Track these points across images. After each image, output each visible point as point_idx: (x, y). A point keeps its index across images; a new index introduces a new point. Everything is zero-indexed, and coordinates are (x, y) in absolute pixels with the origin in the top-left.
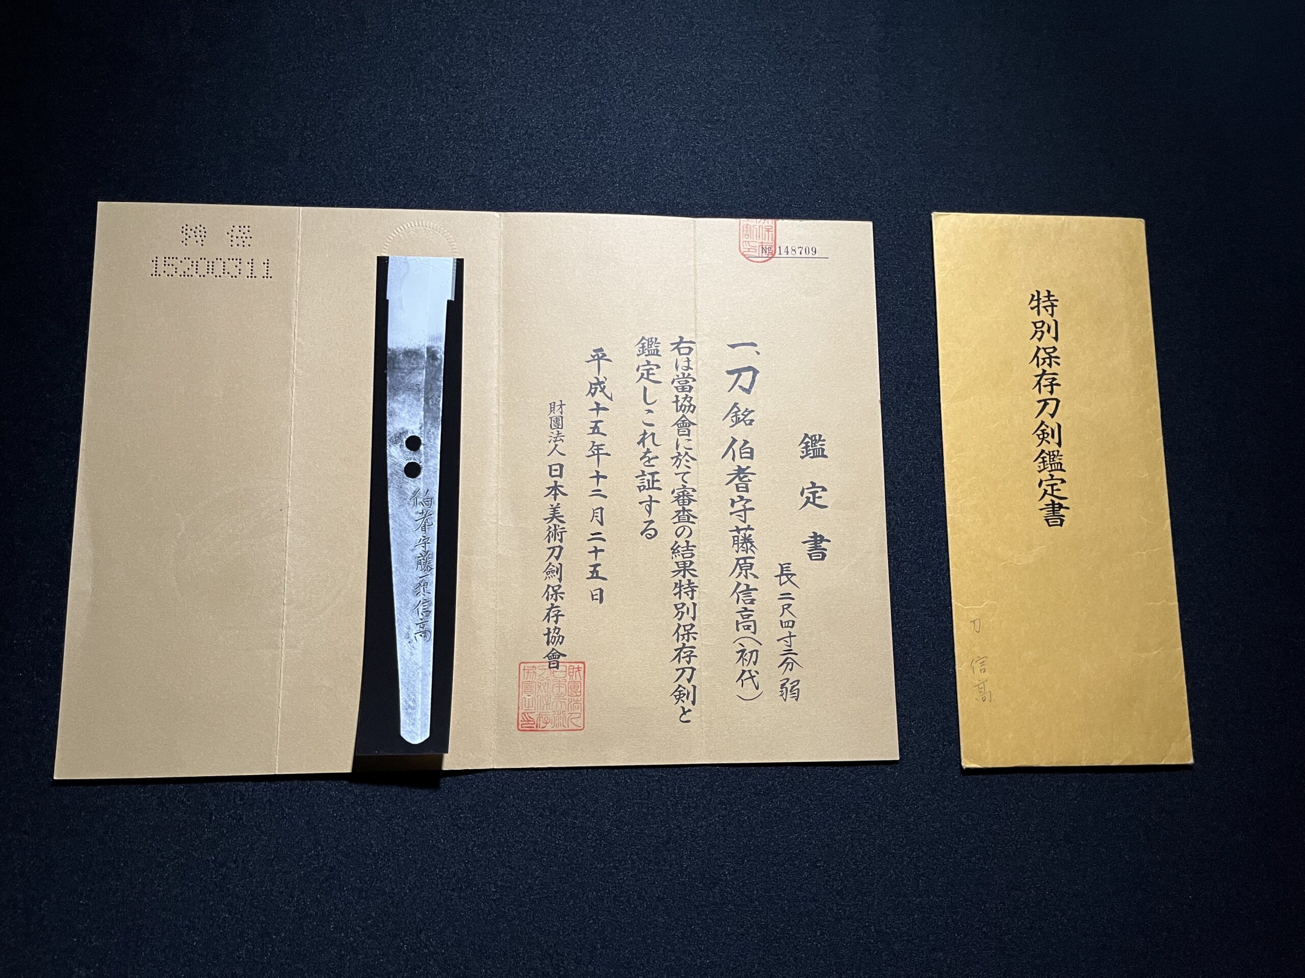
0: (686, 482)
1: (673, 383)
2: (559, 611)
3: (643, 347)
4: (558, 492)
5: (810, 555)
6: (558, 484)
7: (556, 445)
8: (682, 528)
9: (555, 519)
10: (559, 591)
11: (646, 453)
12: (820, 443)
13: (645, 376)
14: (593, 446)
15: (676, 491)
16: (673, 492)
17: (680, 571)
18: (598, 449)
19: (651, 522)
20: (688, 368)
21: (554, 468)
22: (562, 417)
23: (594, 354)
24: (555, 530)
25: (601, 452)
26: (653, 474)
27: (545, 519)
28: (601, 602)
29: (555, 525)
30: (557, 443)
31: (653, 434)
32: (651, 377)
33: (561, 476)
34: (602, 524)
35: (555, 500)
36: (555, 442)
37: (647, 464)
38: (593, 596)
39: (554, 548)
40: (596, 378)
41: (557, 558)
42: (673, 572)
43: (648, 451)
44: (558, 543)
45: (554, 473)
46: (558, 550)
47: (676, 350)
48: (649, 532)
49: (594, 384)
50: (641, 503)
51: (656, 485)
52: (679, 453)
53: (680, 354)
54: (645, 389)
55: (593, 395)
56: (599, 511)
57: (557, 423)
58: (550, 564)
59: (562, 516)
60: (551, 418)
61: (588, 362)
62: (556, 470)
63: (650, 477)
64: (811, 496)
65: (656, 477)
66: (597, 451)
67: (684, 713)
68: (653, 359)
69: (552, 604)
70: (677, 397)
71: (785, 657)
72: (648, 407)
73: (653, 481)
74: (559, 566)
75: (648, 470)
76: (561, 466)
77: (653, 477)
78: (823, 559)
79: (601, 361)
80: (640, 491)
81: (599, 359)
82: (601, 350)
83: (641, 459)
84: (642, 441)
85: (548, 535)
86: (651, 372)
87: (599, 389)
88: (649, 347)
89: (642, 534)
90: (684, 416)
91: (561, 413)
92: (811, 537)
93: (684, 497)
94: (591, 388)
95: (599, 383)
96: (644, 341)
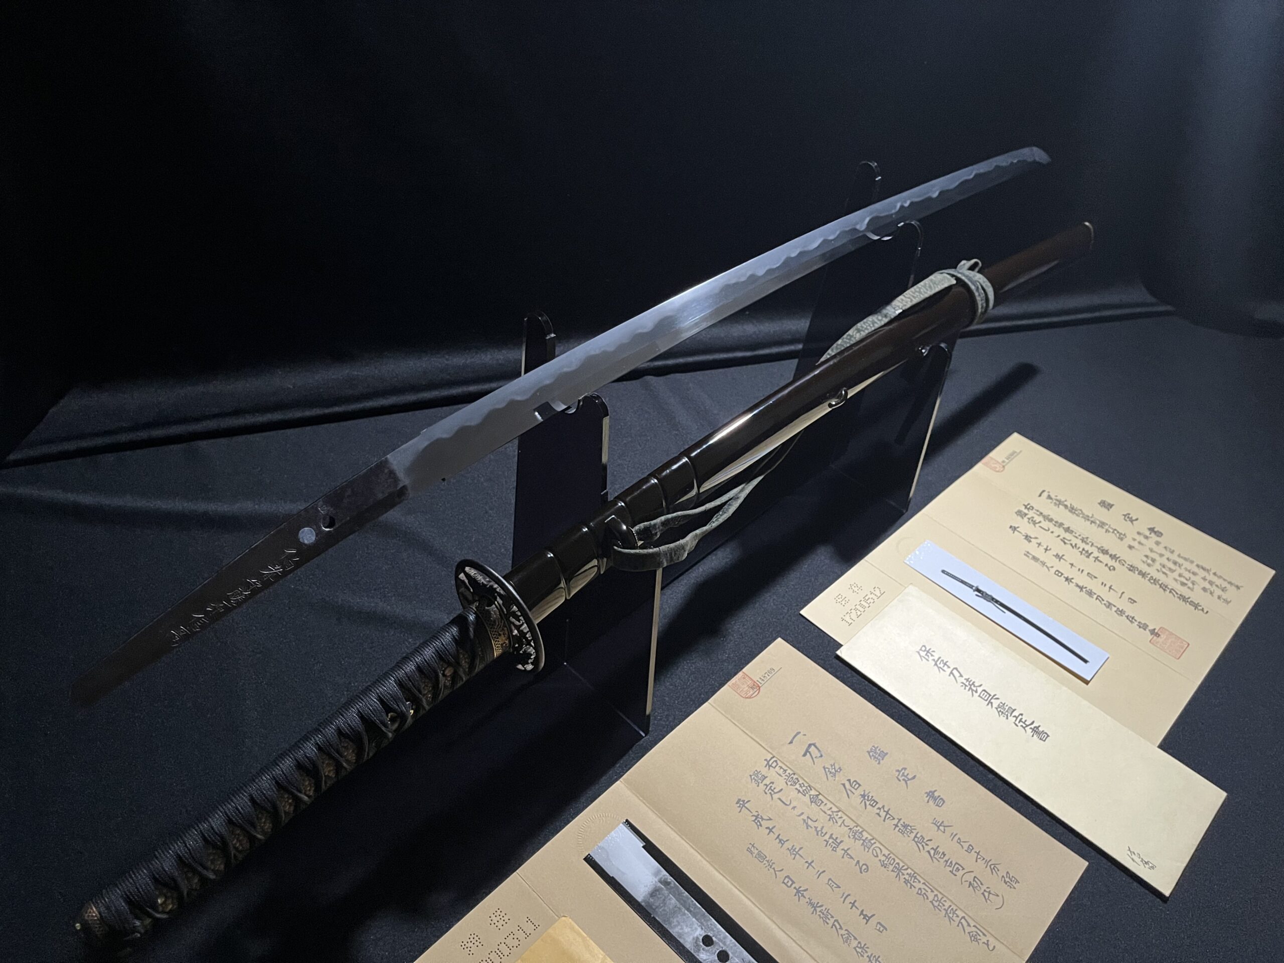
0: (849, 826)
1: (787, 784)
2: (875, 956)
3: (755, 780)
4: (802, 892)
5: (937, 805)
6: (797, 888)
7: (774, 869)
8: (874, 851)
9: (817, 908)
10: (862, 946)
11: (816, 830)
12: (878, 749)
13: (772, 793)
14: (790, 851)
15: (850, 835)
16: (849, 837)
17: (898, 874)
18: (794, 850)
19: (858, 862)
20: (785, 771)
21: (786, 881)
22: (760, 851)
23: (738, 805)
24: (823, 914)
25: (797, 850)
26: (831, 837)
27: (813, 913)
28: (886, 930)
29: (820, 911)
30: (773, 867)
31: (808, 817)
32: (775, 791)
33: (793, 882)
34: (839, 887)
35: (805, 897)
36: (771, 867)
37: (823, 835)
38: (879, 930)
39: (833, 925)
40: (753, 816)
41: (841, 928)
42: (897, 877)
43: (816, 828)
44: (832, 920)
45: (789, 884)
46: (836, 923)
47: (771, 768)
48: (864, 868)
49: (756, 819)
50: (843, 857)
51: (838, 841)
52: (829, 815)
53: (774, 768)
54: (780, 799)
55: (761, 826)
56: (830, 882)
57: (761, 856)
58: (842, 935)
59: (818, 903)
60: (756, 857)
61: (740, 811)
62: (788, 882)
63: (831, 841)
64: (903, 777)
65: (834, 837)
66: (793, 851)
67: (988, 945)
68: (767, 781)
69: (868, 956)
70: (796, 789)
71: (988, 867)
72: (792, 806)
73: (835, 840)
74: (846, 932)
75: (827, 837)
76: (788, 877)
77: (833, 838)
78: (944, 802)
79: (746, 805)
80: (835, 851)
81: (744, 806)
82: (739, 800)
83: (817, 835)
84: (808, 826)
85: (824, 920)
86: (772, 788)
87: (760, 820)
88: (757, 777)
89: (861, 873)
90: (810, 795)
91: (757, 849)
92: (927, 797)
93: (856, 835)
94: (756, 823)
95: (757, 817)
96: (753, 777)
